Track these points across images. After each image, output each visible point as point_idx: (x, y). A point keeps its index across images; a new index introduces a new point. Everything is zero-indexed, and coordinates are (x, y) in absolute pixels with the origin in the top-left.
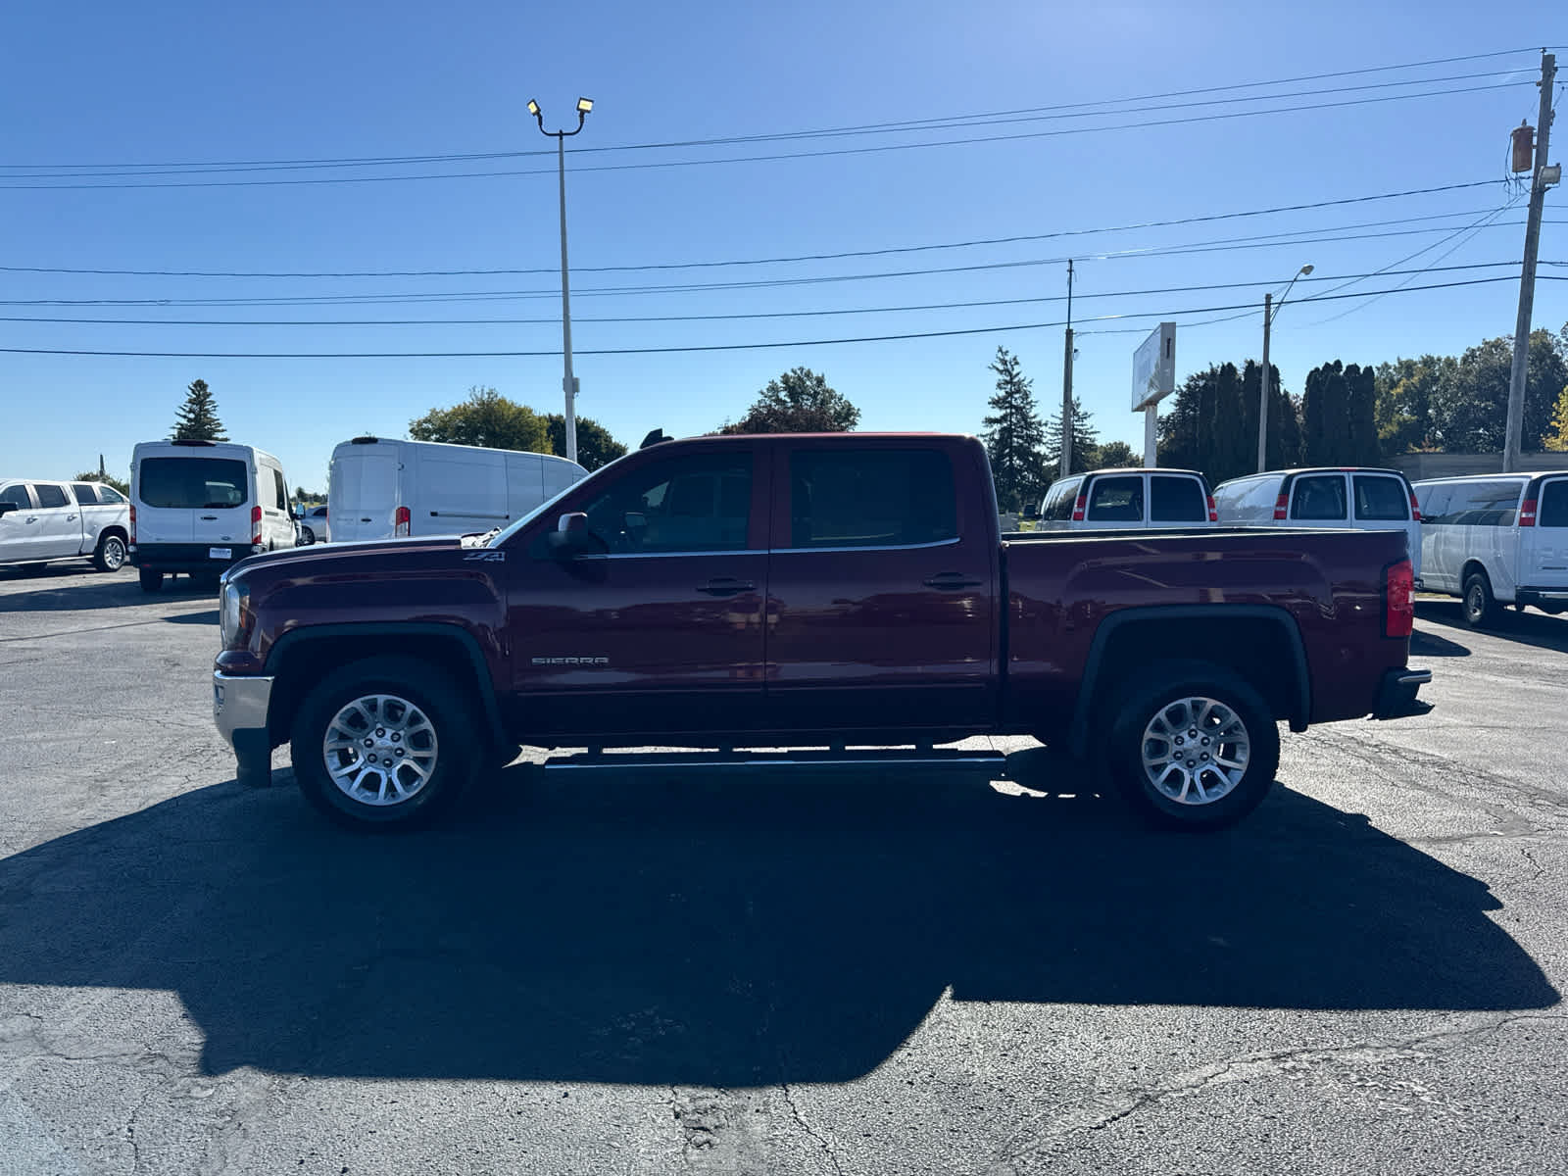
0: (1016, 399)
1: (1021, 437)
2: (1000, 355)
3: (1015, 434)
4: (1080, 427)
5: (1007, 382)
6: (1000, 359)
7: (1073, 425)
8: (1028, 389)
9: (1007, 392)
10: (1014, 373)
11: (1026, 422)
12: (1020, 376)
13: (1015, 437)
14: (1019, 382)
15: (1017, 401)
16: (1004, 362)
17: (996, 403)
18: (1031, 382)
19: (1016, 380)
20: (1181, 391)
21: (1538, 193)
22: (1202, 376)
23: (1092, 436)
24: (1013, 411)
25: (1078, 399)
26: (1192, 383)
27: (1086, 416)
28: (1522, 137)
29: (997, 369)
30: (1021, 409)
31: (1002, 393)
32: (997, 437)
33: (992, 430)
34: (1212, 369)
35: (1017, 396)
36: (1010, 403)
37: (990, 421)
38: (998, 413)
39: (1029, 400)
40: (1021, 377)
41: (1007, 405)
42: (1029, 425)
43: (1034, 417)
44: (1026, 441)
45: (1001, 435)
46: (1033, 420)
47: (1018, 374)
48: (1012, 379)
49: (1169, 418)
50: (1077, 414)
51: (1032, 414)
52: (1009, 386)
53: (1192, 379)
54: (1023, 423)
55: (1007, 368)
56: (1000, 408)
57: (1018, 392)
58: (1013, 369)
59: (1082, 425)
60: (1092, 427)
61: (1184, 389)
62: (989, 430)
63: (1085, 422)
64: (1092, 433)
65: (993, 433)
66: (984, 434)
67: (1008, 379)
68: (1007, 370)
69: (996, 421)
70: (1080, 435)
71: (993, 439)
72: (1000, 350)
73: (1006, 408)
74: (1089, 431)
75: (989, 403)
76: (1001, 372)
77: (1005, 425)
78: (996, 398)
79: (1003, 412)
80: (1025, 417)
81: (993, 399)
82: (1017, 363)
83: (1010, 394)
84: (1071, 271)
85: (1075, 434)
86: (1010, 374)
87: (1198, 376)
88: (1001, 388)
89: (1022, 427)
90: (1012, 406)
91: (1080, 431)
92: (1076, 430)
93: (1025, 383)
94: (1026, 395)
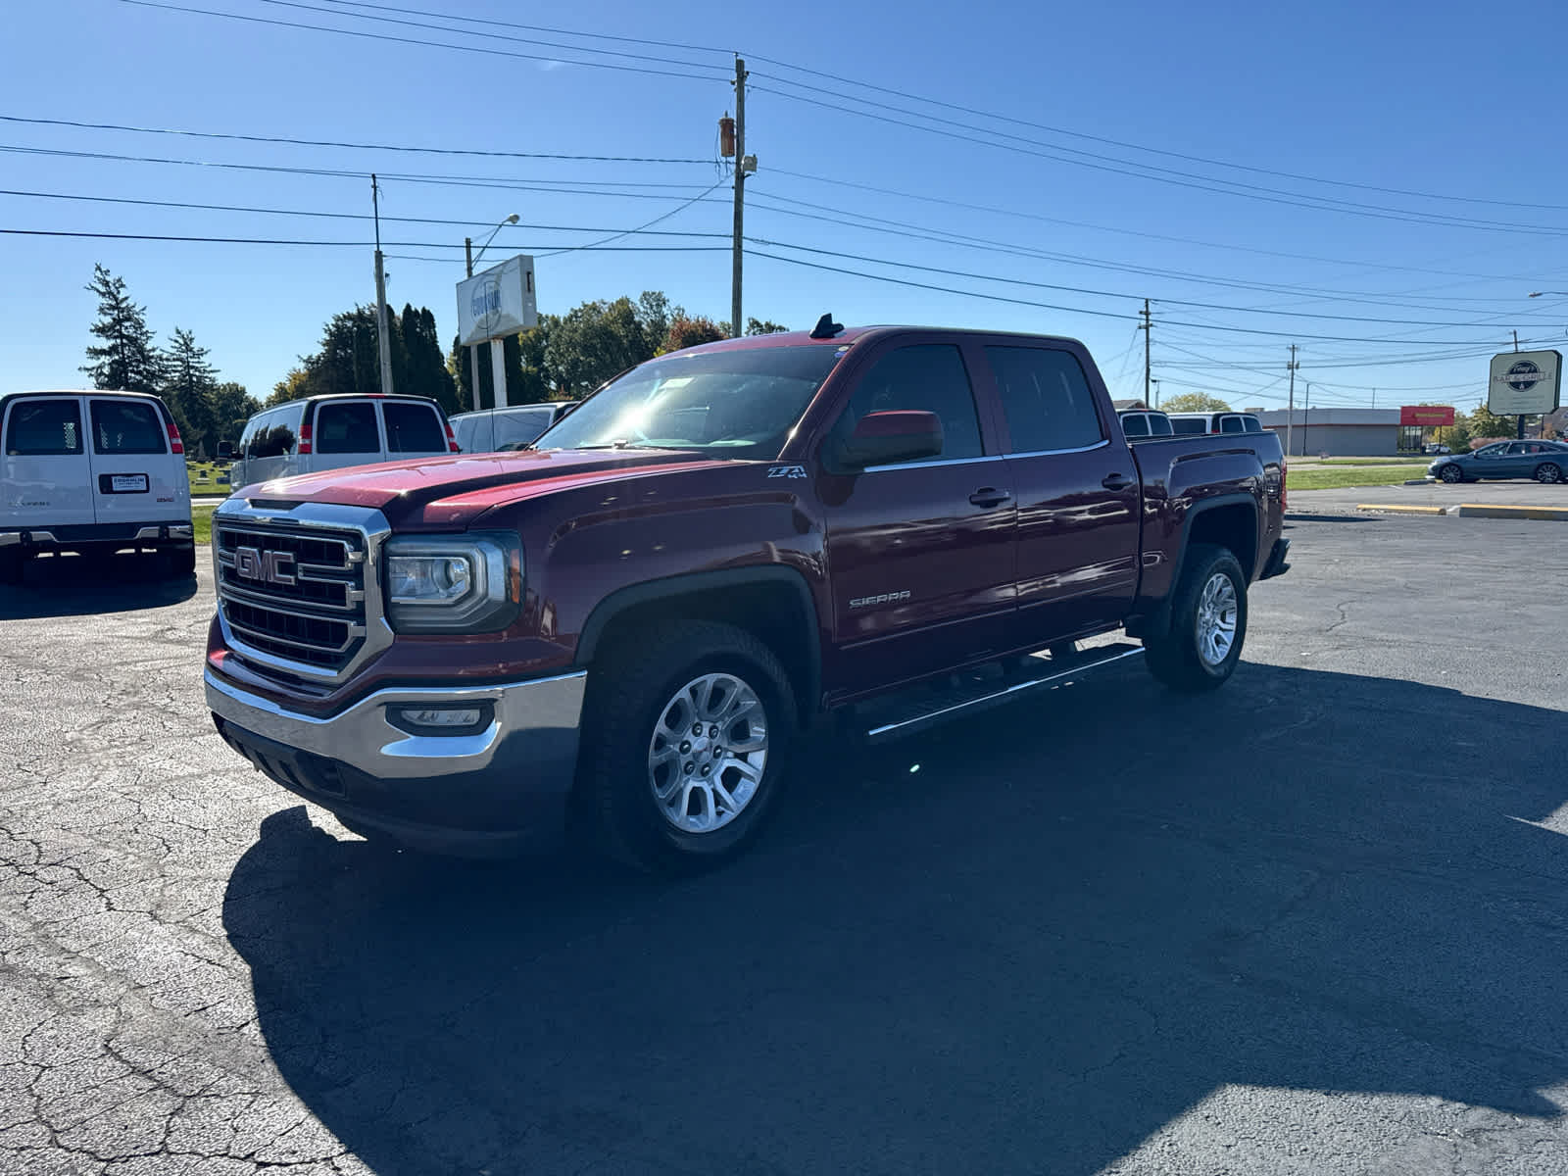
0: (126, 328)
1: (139, 373)
2: (98, 273)
3: (130, 368)
4: (197, 365)
5: (113, 308)
6: (99, 279)
7: (188, 362)
8: (141, 317)
9: (114, 319)
10: (121, 297)
11: (143, 356)
12: (128, 301)
13: (132, 371)
14: (128, 309)
15: (128, 329)
16: (106, 284)
17: (101, 331)
18: (143, 310)
19: (124, 305)
20: (330, 330)
21: (740, 178)
22: (349, 317)
23: (211, 375)
24: (125, 341)
25: (190, 333)
26: (340, 323)
27: (201, 353)
28: (727, 125)
29: (98, 291)
30: (136, 339)
31: (108, 320)
32: (106, 370)
33: (100, 362)
34: (358, 310)
35: (127, 324)
36: (119, 331)
37: (96, 353)
38: (105, 343)
39: (144, 330)
40: (130, 301)
41: (116, 334)
42: (146, 359)
43: (154, 350)
44: (145, 377)
45: (112, 368)
46: (151, 354)
47: (126, 298)
48: (117, 304)
49: (319, 357)
50: (191, 350)
51: (148, 347)
52: (116, 312)
53: (338, 319)
54: (139, 357)
55: (111, 291)
56: (108, 337)
57: (128, 319)
58: (119, 292)
59: (198, 362)
60: (210, 365)
61: (333, 329)
62: (95, 363)
63: (202, 359)
64: (212, 371)
65: (100, 367)
66: (89, 367)
67: (114, 303)
68: (110, 293)
69: (103, 352)
70: (197, 374)
71: (102, 373)
72: (98, 268)
73: (116, 337)
74: (208, 369)
75: (92, 331)
76: (103, 294)
77: (117, 357)
78: (101, 326)
79: (112, 342)
80: (141, 350)
81: (96, 326)
82: (122, 286)
83: (118, 321)
84: (375, 187)
85: (191, 372)
86: (116, 299)
87: (344, 316)
88: (105, 314)
89: (137, 360)
90: (122, 336)
91: (196, 369)
92: (193, 367)
93: (137, 309)
94: (139, 325)
